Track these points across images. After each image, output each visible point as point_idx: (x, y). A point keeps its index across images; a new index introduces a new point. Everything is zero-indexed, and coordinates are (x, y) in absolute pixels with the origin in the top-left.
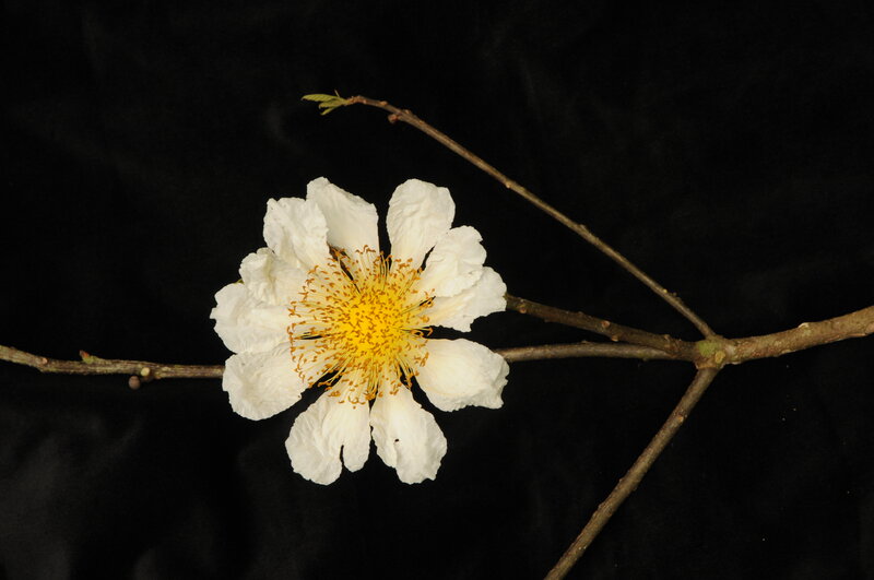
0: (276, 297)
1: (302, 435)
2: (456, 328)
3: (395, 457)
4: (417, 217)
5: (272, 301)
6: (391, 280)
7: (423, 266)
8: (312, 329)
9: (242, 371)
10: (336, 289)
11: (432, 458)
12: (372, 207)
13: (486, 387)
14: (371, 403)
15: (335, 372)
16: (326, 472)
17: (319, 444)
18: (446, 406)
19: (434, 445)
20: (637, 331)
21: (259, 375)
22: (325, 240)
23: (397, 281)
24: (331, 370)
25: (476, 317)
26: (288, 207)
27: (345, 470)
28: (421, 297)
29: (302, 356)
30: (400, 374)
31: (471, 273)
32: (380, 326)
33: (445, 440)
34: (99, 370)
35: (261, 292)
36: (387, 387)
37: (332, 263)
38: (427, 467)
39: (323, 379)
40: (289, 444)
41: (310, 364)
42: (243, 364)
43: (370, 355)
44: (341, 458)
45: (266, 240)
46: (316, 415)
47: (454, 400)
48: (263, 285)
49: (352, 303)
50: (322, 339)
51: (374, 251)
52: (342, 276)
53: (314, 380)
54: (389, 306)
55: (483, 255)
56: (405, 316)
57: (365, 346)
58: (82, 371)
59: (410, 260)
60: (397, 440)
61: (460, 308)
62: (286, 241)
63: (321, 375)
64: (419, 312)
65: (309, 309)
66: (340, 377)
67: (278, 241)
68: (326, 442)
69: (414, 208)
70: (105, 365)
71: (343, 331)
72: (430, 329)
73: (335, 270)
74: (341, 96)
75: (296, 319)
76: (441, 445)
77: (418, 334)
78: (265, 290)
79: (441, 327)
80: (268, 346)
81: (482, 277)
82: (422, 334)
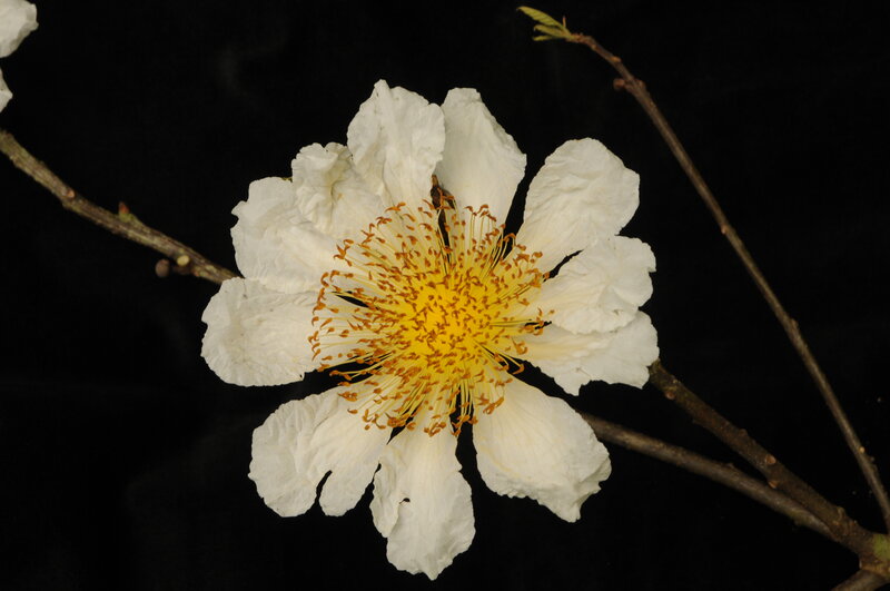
0: (330, 222)
1: (281, 431)
2: (558, 381)
3: (394, 522)
4: (577, 198)
5: (321, 225)
6: (500, 271)
7: (554, 273)
8: (359, 290)
9: (239, 305)
10: (417, 247)
11: (444, 549)
12: (523, 159)
13: (565, 484)
14: (396, 431)
15: (365, 365)
16: (289, 498)
17: (299, 455)
18: (498, 484)
19: (453, 531)
20: (805, 486)
21: (260, 321)
22: (431, 172)
23: (508, 275)
24: (361, 359)
25: (595, 378)
26: (401, 103)
27: (316, 506)
28: (530, 313)
29: (329, 321)
30: (452, 409)
31: (616, 312)
32: (454, 329)
33: (473, 532)
34: (131, 233)
35: (311, 205)
36: (425, 419)
37: (427, 208)
38: (430, 558)
39: (342, 368)
40: (259, 435)
41: (335, 338)
42: (245, 296)
43: (422, 362)
44: (319, 489)
45: (349, 135)
46: (312, 413)
47: (510, 482)
48: (319, 197)
49: (430, 278)
50: (366, 310)
51: (494, 219)
52: (432, 234)
53: (332, 363)
54: (480, 306)
55: (646, 292)
56: (496, 331)
57: (421, 349)
58: (110, 226)
59: (539, 255)
60: (407, 500)
61: (578, 354)
62: (376, 149)
63: (344, 360)
64: (517, 334)
65: (367, 260)
66: (368, 375)
67: (365, 145)
68: (311, 456)
69: (579, 182)
70: (141, 232)
71: (400, 311)
72: (522, 367)
73: (428, 220)
74: (568, 27)
75: (341, 266)
76: (465, 536)
77: (503, 364)
78: (317, 205)
79: (538, 369)
80: (290, 286)
81: (630, 324)
82: (507, 367)
